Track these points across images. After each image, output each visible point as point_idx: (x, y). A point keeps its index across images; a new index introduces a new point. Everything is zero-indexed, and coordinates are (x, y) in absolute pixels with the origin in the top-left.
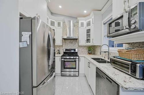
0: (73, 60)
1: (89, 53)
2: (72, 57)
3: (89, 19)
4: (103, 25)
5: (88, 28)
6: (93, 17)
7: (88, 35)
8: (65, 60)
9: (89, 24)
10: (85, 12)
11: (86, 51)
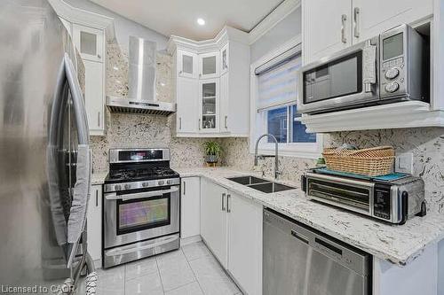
0: (160, 193)
1: (211, 164)
2: (156, 183)
3: (211, 48)
4: (253, 76)
5: (209, 79)
6: (226, 47)
7: (209, 104)
8: (125, 197)
9: (209, 66)
10: (201, 22)
11: (197, 155)
